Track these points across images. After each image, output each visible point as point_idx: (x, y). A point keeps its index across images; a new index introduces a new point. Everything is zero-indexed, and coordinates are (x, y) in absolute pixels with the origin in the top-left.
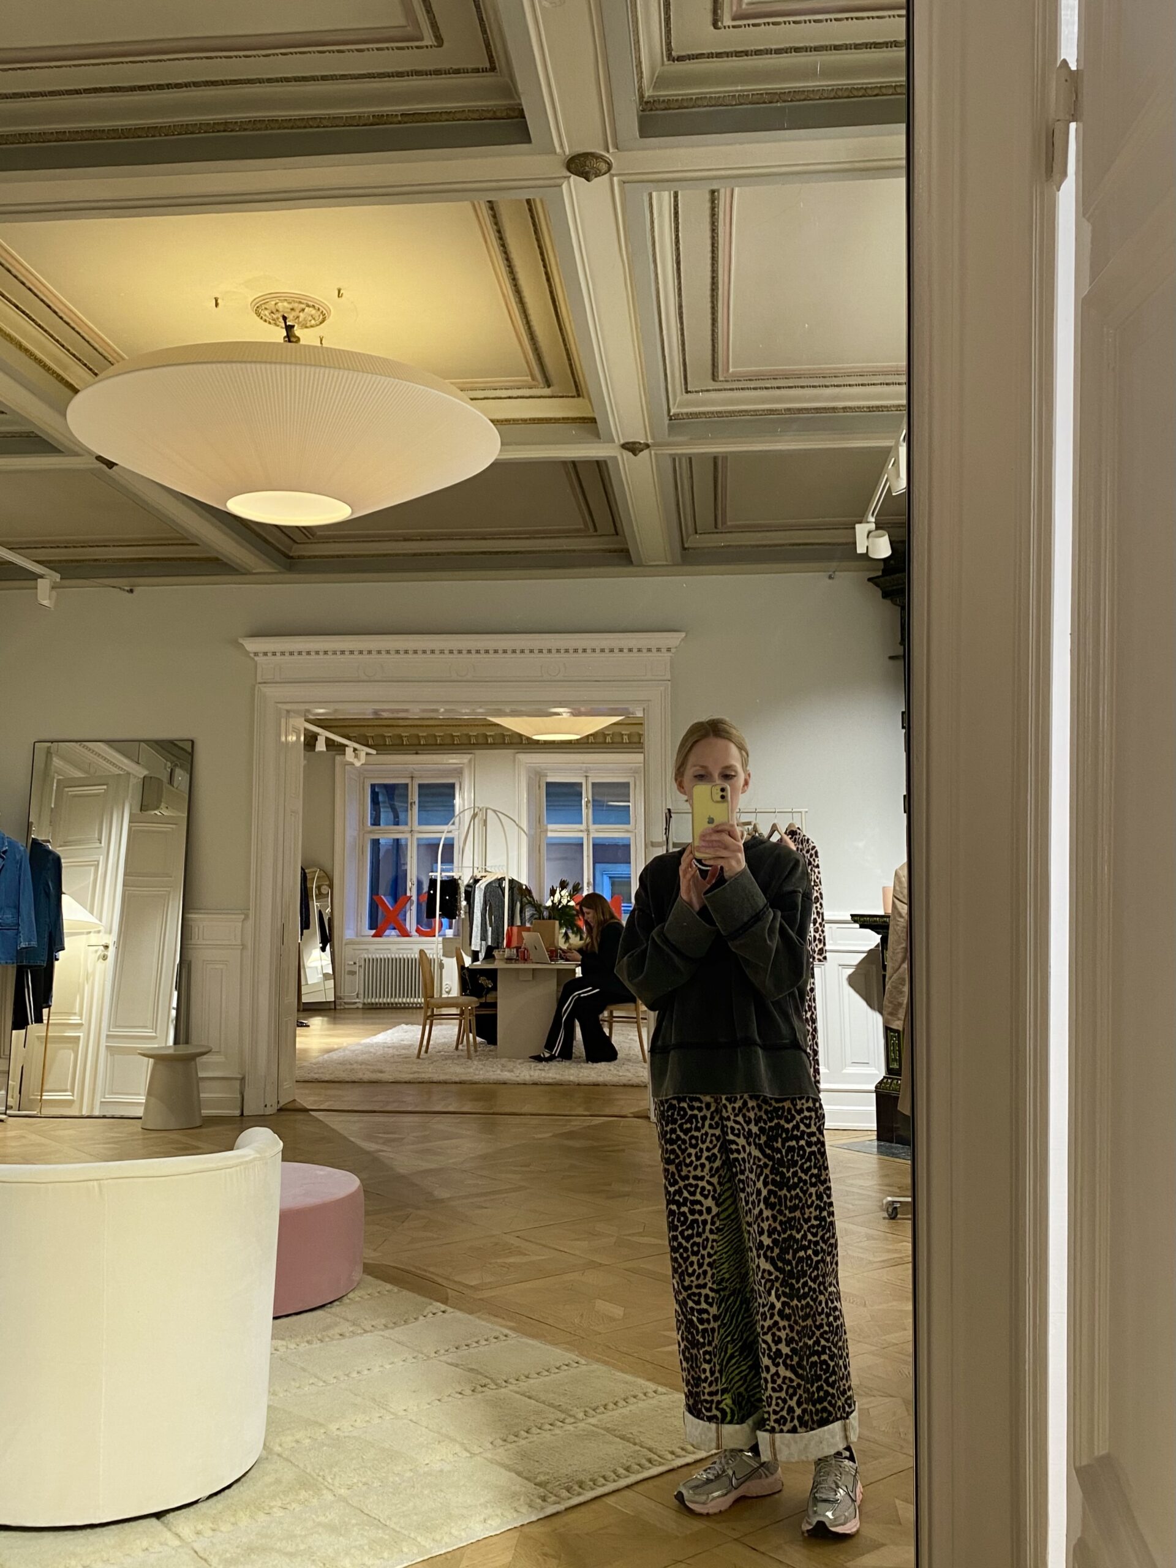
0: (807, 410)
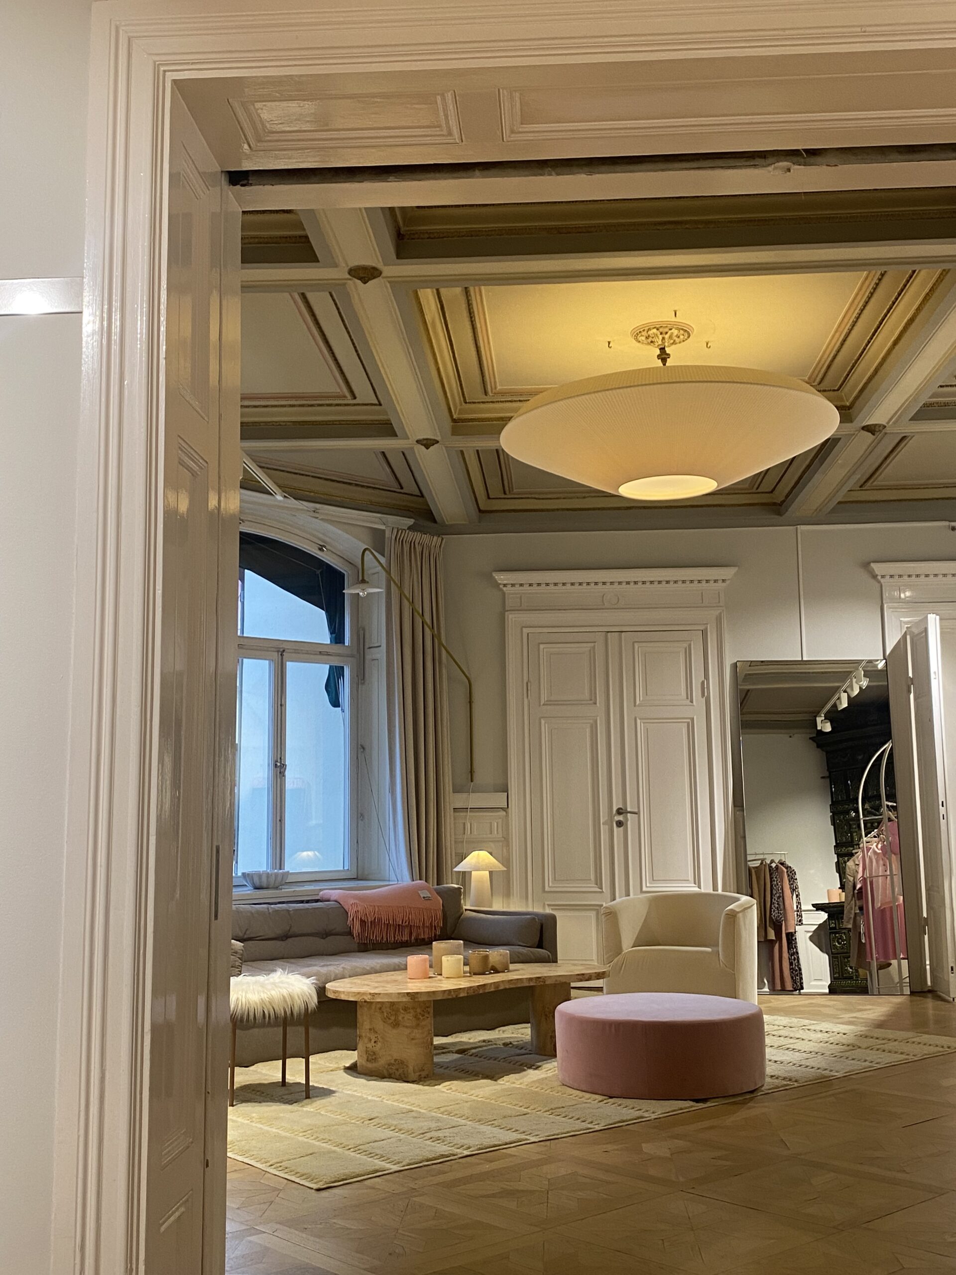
0: (798, 673)
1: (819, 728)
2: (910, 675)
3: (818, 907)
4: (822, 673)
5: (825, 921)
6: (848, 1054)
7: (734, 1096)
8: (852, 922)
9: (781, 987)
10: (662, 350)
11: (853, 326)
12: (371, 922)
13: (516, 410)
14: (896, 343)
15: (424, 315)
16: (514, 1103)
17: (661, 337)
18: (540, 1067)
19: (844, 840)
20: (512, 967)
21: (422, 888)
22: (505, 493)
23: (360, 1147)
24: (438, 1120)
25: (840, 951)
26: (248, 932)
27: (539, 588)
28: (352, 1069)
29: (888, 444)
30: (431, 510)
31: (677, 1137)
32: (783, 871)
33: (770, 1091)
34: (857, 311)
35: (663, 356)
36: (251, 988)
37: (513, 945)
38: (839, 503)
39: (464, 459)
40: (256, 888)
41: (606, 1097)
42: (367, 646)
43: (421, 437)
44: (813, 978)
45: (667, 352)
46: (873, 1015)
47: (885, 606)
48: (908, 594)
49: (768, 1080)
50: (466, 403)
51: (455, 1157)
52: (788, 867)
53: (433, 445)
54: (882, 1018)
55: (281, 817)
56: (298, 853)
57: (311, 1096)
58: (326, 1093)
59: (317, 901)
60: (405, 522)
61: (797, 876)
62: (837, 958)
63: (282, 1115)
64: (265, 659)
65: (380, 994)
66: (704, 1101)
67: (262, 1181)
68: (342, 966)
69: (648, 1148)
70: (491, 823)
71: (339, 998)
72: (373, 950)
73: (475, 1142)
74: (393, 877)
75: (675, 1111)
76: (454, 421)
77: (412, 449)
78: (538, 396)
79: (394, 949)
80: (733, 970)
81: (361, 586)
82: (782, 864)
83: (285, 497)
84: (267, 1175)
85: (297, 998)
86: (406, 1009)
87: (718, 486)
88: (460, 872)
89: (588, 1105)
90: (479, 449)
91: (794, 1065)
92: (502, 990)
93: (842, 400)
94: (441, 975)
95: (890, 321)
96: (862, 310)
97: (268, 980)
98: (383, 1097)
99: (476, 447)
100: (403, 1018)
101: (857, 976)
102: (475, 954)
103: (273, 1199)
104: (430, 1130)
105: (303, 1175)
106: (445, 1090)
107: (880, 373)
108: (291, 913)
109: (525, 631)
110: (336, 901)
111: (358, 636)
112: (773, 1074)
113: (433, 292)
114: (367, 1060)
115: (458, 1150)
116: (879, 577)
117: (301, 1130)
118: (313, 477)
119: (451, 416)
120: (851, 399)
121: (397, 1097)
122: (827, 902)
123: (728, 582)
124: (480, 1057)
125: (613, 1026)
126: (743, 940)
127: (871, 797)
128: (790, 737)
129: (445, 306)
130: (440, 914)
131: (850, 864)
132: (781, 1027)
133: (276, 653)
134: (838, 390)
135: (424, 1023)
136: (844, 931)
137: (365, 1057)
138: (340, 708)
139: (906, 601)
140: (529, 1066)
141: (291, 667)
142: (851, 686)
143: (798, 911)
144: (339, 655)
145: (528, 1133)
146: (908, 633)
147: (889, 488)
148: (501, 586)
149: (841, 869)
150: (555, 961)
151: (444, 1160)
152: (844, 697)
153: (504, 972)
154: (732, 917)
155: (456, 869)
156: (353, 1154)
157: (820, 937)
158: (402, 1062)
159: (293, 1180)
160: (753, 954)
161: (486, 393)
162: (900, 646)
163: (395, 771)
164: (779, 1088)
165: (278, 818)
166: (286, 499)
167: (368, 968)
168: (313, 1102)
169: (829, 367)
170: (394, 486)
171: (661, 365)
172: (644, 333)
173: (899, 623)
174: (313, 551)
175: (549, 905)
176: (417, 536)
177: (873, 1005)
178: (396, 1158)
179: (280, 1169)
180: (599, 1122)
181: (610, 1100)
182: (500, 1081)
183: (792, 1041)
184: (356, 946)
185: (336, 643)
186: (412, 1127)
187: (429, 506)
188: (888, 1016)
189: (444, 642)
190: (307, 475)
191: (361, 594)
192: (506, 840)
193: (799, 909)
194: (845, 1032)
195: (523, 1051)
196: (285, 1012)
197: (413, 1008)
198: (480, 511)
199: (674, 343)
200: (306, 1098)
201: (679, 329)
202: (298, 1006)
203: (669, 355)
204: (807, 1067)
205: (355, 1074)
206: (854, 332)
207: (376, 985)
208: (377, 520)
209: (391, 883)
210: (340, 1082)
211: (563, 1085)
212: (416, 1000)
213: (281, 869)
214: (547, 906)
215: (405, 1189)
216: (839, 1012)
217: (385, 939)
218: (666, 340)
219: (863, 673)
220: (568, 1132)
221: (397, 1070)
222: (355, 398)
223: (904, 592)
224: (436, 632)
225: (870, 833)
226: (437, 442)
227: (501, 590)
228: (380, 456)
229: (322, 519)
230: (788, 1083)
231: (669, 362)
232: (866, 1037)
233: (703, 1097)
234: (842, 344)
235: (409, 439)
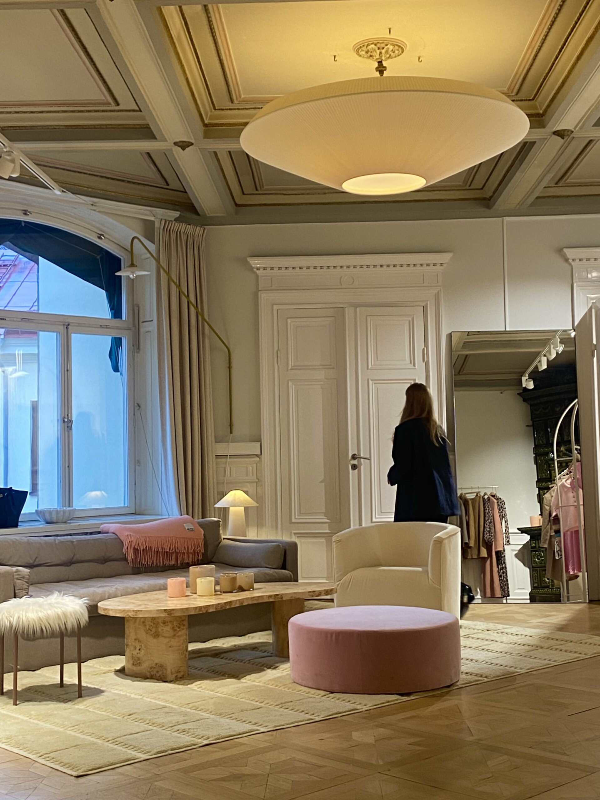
1: (524, 386)
2: (595, 342)
3: (523, 531)
4: (528, 340)
5: (528, 542)
6: (531, 653)
7: (433, 690)
8: (547, 542)
9: (491, 595)
10: (379, 64)
11: (543, 43)
12: (143, 550)
13: (252, 117)
14: (579, 58)
15: (169, 30)
16: (251, 699)
17: (378, 51)
18: (277, 667)
19: (544, 476)
20: (256, 586)
21: (186, 521)
22: (257, 190)
23: (117, 739)
24: (186, 714)
25: (539, 565)
26: (37, 560)
27: (287, 271)
28: (121, 672)
29: (576, 147)
30: (193, 204)
31: (382, 726)
32: (493, 502)
33: (464, 686)
34: (546, 29)
35: (381, 69)
36: (31, 608)
37: (261, 567)
38: (538, 198)
39: (218, 160)
40: (47, 523)
41: (328, 693)
42: (141, 320)
43: (178, 140)
44: (517, 587)
45: (384, 65)
46: (557, 620)
47: (575, 285)
48: (594, 274)
49: (463, 676)
50: (215, 110)
51: (196, 746)
52: (498, 499)
53: (188, 146)
54: (564, 623)
55: (69, 463)
56: (88, 493)
57: (83, 695)
58: (97, 692)
59: (99, 533)
60: (171, 214)
61: (506, 506)
62: (537, 571)
63: (55, 712)
64: (53, 332)
65: (141, 611)
66: (408, 694)
67: (30, 770)
68: (116, 586)
69: (357, 736)
70: (247, 467)
71: (108, 614)
72: (145, 572)
73: (213, 734)
74: (165, 512)
75: (383, 703)
76: (206, 125)
77: (171, 150)
78: (269, 104)
79: (162, 571)
80: (440, 586)
81: (132, 269)
82: (493, 496)
83: (63, 191)
84: (37, 765)
85: (69, 616)
86: (164, 623)
87: (427, 183)
88: (220, 508)
89: (311, 699)
90: (231, 150)
91: (487, 663)
92: (246, 605)
93: (536, 108)
94: (196, 593)
95: (574, 38)
96: (550, 29)
97: (46, 601)
98: (144, 695)
99: (228, 148)
100: (162, 630)
101: (553, 585)
102: (226, 574)
103: (37, 785)
104: (178, 724)
105: (65, 764)
106: (196, 688)
107: (567, 84)
108: (75, 543)
109: (275, 307)
110: (113, 533)
111: (134, 311)
112: (467, 671)
113: (176, 8)
114: (133, 664)
115: (199, 740)
116: (570, 261)
117: (70, 725)
118: (90, 174)
119: (202, 120)
120: (544, 108)
121: (154, 695)
122: (530, 526)
123: (445, 265)
124: (229, 660)
125: (334, 636)
126: (448, 562)
127: (564, 441)
128: (501, 393)
129: (188, 22)
130: (201, 542)
131: (547, 496)
132: (480, 631)
133: (63, 326)
134: (533, 100)
135: (180, 633)
136: (542, 549)
137: (131, 662)
138: (119, 373)
139: (592, 281)
140: (268, 667)
141: (75, 338)
142: (549, 352)
143: (506, 534)
144: (118, 328)
145: (260, 724)
146: (593, 307)
147: (580, 185)
148: (255, 270)
149: (540, 499)
150: (295, 579)
151: (188, 749)
152: (544, 361)
153: (249, 590)
154: (439, 542)
155: (216, 506)
156: (111, 745)
157: (522, 555)
158: (161, 666)
159: (57, 768)
160: (457, 572)
161: (232, 101)
162: (586, 319)
163: (166, 426)
164: (471, 682)
165: (67, 465)
166: (64, 194)
167: (137, 588)
168: (83, 701)
169: (524, 79)
170: (162, 184)
171: (379, 75)
172: (364, 48)
173: (586, 298)
174: (93, 239)
175: (295, 534)
176: (183, 227)
177: (557, 612)
178: (146, 748)
179: (48, 759)
180: (319, 714)
181: (331, 695)
182: (243, 680)
183: (486, 643)
184: (130, 570)
185: (115, 318)
186: (163, 721)
187: (190, 199)
188: (570, 620)
189: (206, 317)
190: (84, 173)
191: (131, 276)
192: (259, 482)
193: (507, 532)
194: (531, 635)
195: (266, 654)
196: (60, 628)
197: (171, 622)
198: (236, 205)
199: (390, 57)
200: (79, 697)
201: (394, 45)
202: (71, 623)
203: (385, 67)
204: (497, 665)
205: (122, 675)
206: (543, 49)
207: (140, 603)
208: (148, 213)
209: (164, 517)
210: (110, 683)
211: (294, 682)
212: (173, 615)
213: (69, 507)
214: (293, 535)
215: (149, 775)
216: (528, 618)
217: (155, 564)
218: (383, 55)
219: (559, 340)
220: (292, 723)
221: (158, 672)
222: (118, 104)
223: (591, 273)
224: (200, 310)
225: (563, 471)
226: (192, 144)
227: (255, 273)
228: (146, 157)
229: (99, 212)
230: (480, 678)
231: (386, 74)
232: (548, 639)
233: (408, 692)
234: (534, 59)
235: (166, 141)
